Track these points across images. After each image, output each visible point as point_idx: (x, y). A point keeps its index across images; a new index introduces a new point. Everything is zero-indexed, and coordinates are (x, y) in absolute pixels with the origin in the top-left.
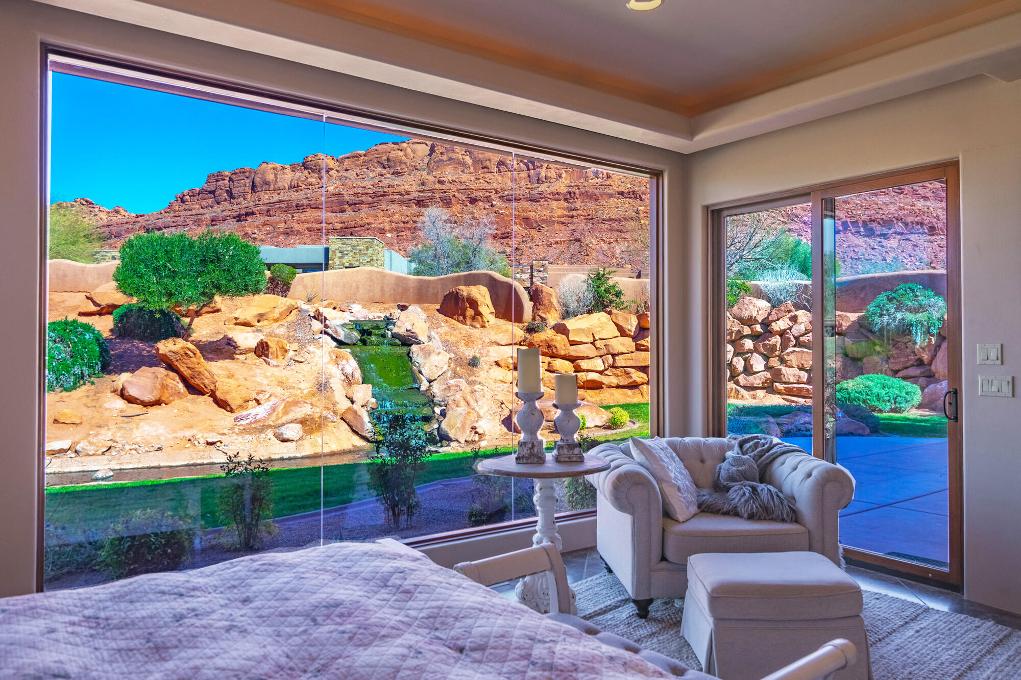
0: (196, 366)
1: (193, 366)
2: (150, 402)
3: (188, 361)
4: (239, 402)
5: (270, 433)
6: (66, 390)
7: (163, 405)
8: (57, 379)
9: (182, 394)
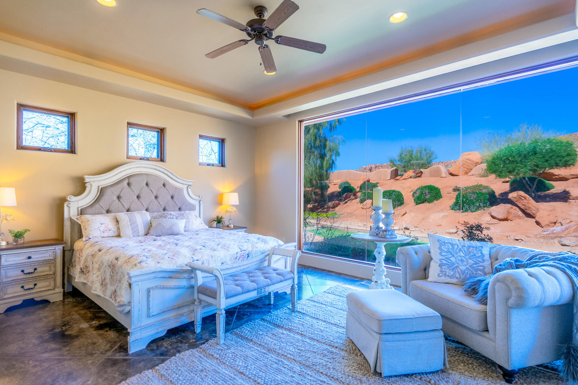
0: (527, 204)
1: (525, 204)
2: (501, 219)
3: (522, 202)
4: (547, 222)
5: (556, 241)
6: (472, 212)
7: (509, 221)
8: (469, 207)
9: (521, 217)
